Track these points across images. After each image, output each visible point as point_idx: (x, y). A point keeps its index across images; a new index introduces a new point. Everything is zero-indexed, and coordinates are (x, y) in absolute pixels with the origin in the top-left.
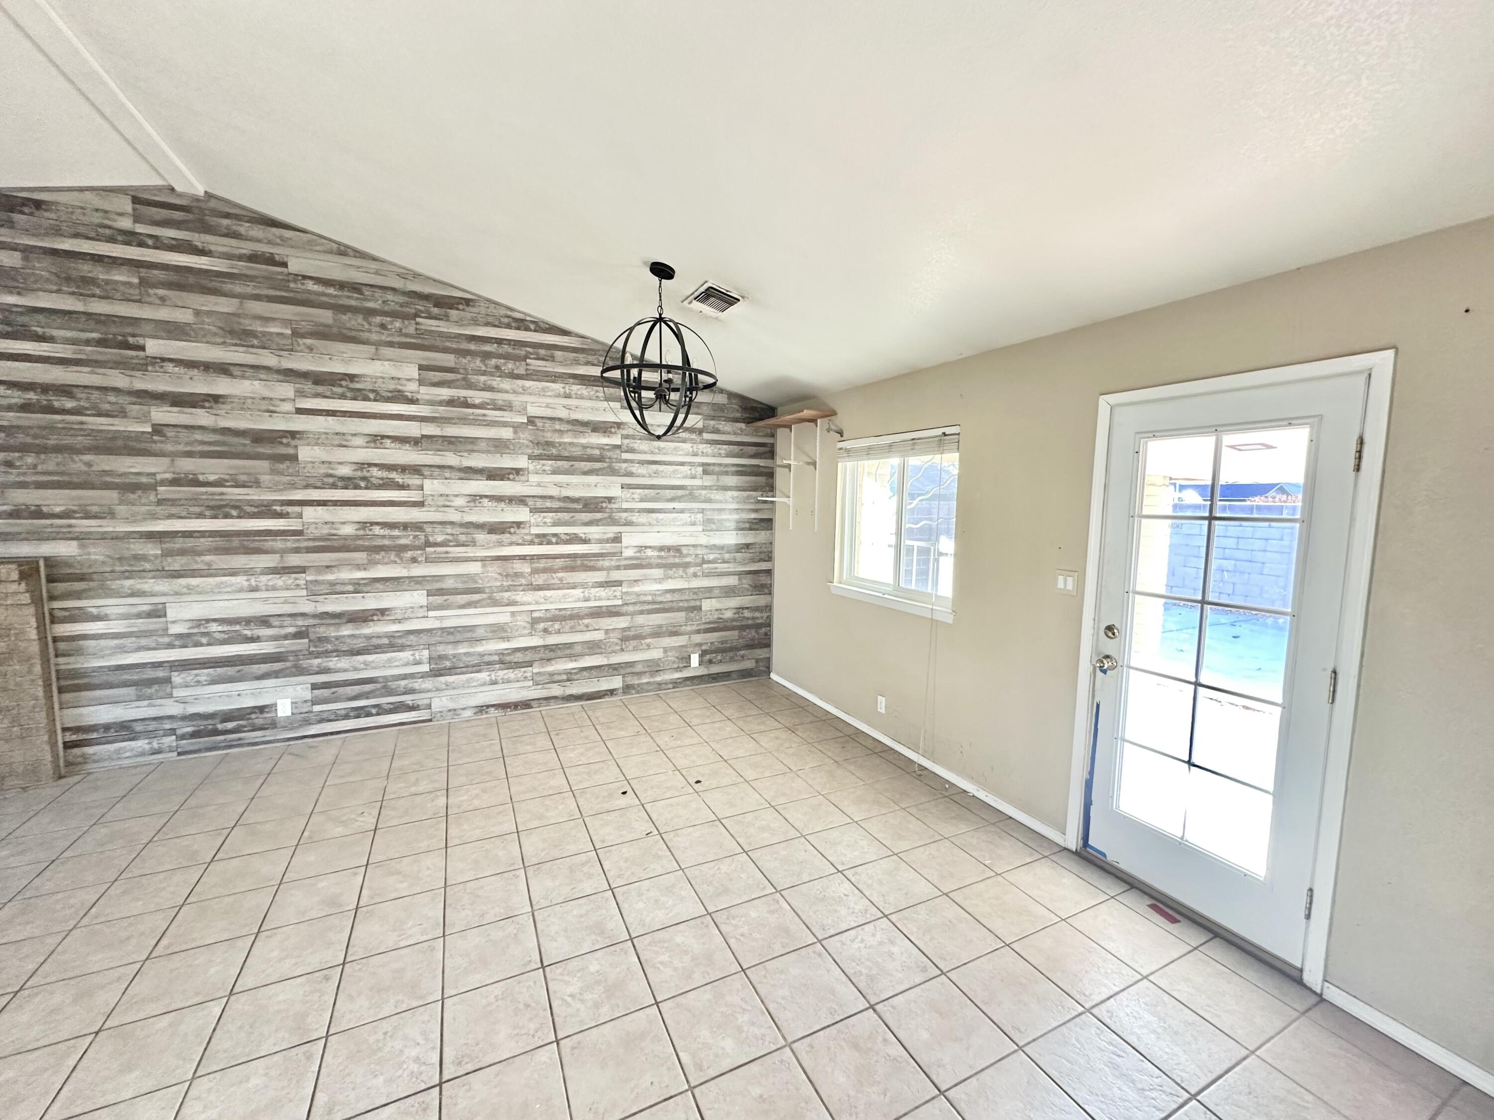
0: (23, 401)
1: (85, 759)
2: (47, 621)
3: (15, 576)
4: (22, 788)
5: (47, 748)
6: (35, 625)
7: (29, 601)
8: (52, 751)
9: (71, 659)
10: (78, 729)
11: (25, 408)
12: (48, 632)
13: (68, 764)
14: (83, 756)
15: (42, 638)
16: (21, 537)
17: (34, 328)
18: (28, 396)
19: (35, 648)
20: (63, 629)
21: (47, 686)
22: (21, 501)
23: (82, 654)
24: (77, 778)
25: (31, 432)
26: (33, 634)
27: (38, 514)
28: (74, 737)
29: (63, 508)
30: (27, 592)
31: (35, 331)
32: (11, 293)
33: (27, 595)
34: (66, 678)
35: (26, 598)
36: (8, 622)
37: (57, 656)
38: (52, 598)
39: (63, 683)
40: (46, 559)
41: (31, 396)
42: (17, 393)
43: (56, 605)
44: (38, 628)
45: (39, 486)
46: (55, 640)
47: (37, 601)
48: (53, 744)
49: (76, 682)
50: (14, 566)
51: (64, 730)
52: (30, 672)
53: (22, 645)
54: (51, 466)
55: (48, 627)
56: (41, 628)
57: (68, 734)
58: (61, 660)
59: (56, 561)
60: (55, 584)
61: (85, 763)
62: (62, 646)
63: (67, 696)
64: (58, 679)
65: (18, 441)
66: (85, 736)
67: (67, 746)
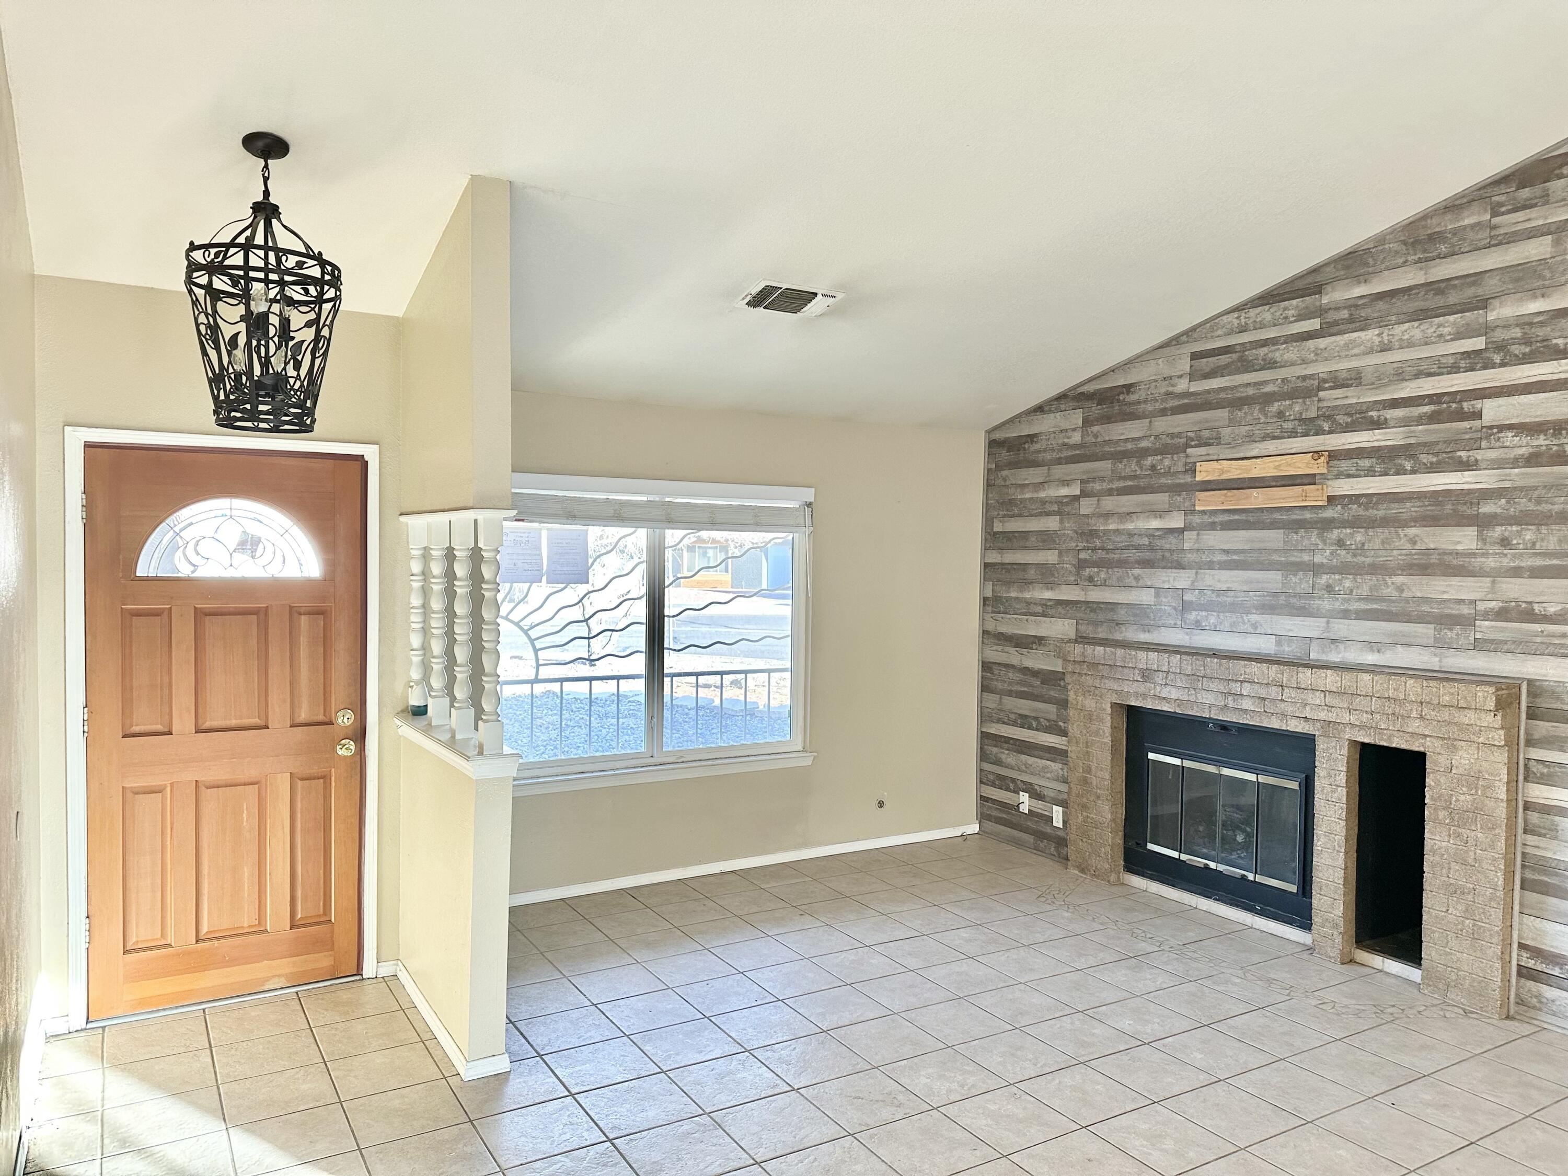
0: (1531, 450)
1: (1541, 1004)
2: (1521, 778)
3: (1491, 704)
4: (1464, 1010)
5: (1498, 965)
6: (1505, 778)
7: (1503, 743)
8: (1503, 972)
9: (1542, 842)
10: (1537, 953)
11: (1533, 460)
12: (1520, 795)
13: (1520, 1002)
14: (1539, 996)
15: (1512, 801)
16: (1506, 647)
17: (1554, 341)
18: (1536, 443)
19: (1501, 812)
20: (1539, 793)
21: (1509, 874)
22: (1512, 595)
23: (1555, 838)
24: (1527, 1029)
25: (1536, 494)
26: (1502, 792)
27: (1529, 615)
28: (1531, 964)
29: (1559, 607)
30: (1502, 728)
31: (1557, 344)
32: (1535, 297)
33: (1502, 732)
34: (1533, 869)
35: (1499, 737)
36: (1476, 768)
37: (1525, 831)
38: (1530, 743)
39: (1529, 875)
40: (1530, 682)
41: (1541, 441)
42: (1525, 440)
43: (1536, 754)
44: (1508, 783)
45: (1537, 573)
46: (1527, 806)
47: (1511, 744)
48: (1506, 963)
49: (1546, 879)
50: (1491, 690)
51: (1522, 946)
52: (1492, 846)
53: (1490, 804)
54: (1552, 544)
55: (1520, 785)
56: (1512, 784)
57: (1525, 955)
58: (1531, 840)
59: (1540, 687)
60: (1538, 722)
61: (1540, 1010)
62: (1534, 817)
63: (1532, 897)
64: (1523, 867)
65: (1519, 508)
66: (1541, 967)
67: (1524, 973)
